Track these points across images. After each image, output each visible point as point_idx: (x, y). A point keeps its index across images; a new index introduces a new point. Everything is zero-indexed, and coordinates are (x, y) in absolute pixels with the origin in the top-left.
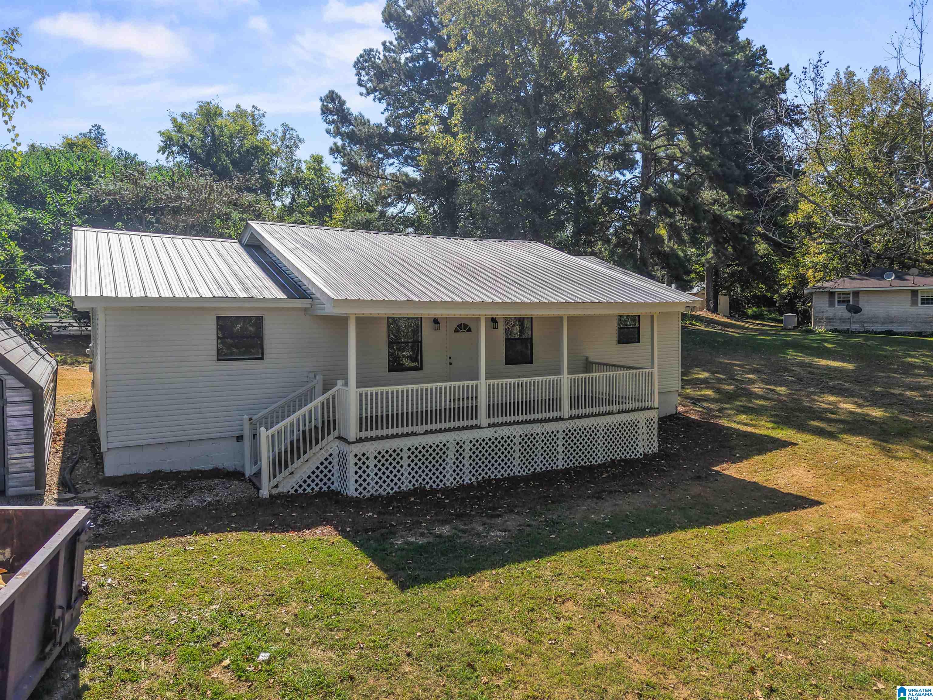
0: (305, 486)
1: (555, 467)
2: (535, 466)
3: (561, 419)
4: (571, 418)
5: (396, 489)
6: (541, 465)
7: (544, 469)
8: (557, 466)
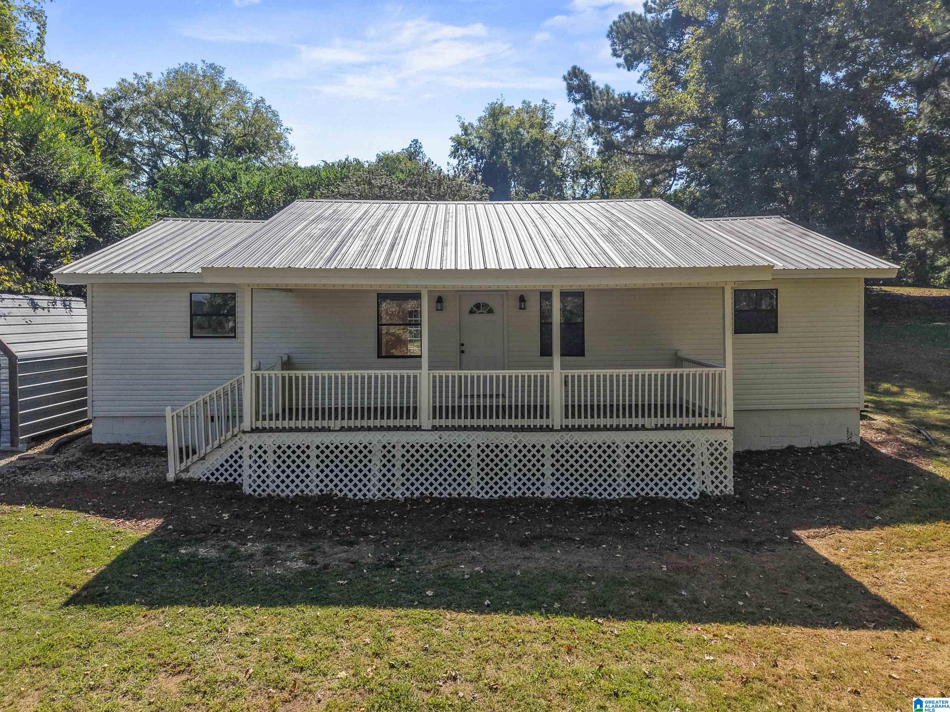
0: (217, 474)
1: (538, 494)
2: (505, 488)
3: (549, 429)
4: (566, 429)
5: (297, 491)
6: (514, 489)
7: (519, 494)
8: (543, 493)
